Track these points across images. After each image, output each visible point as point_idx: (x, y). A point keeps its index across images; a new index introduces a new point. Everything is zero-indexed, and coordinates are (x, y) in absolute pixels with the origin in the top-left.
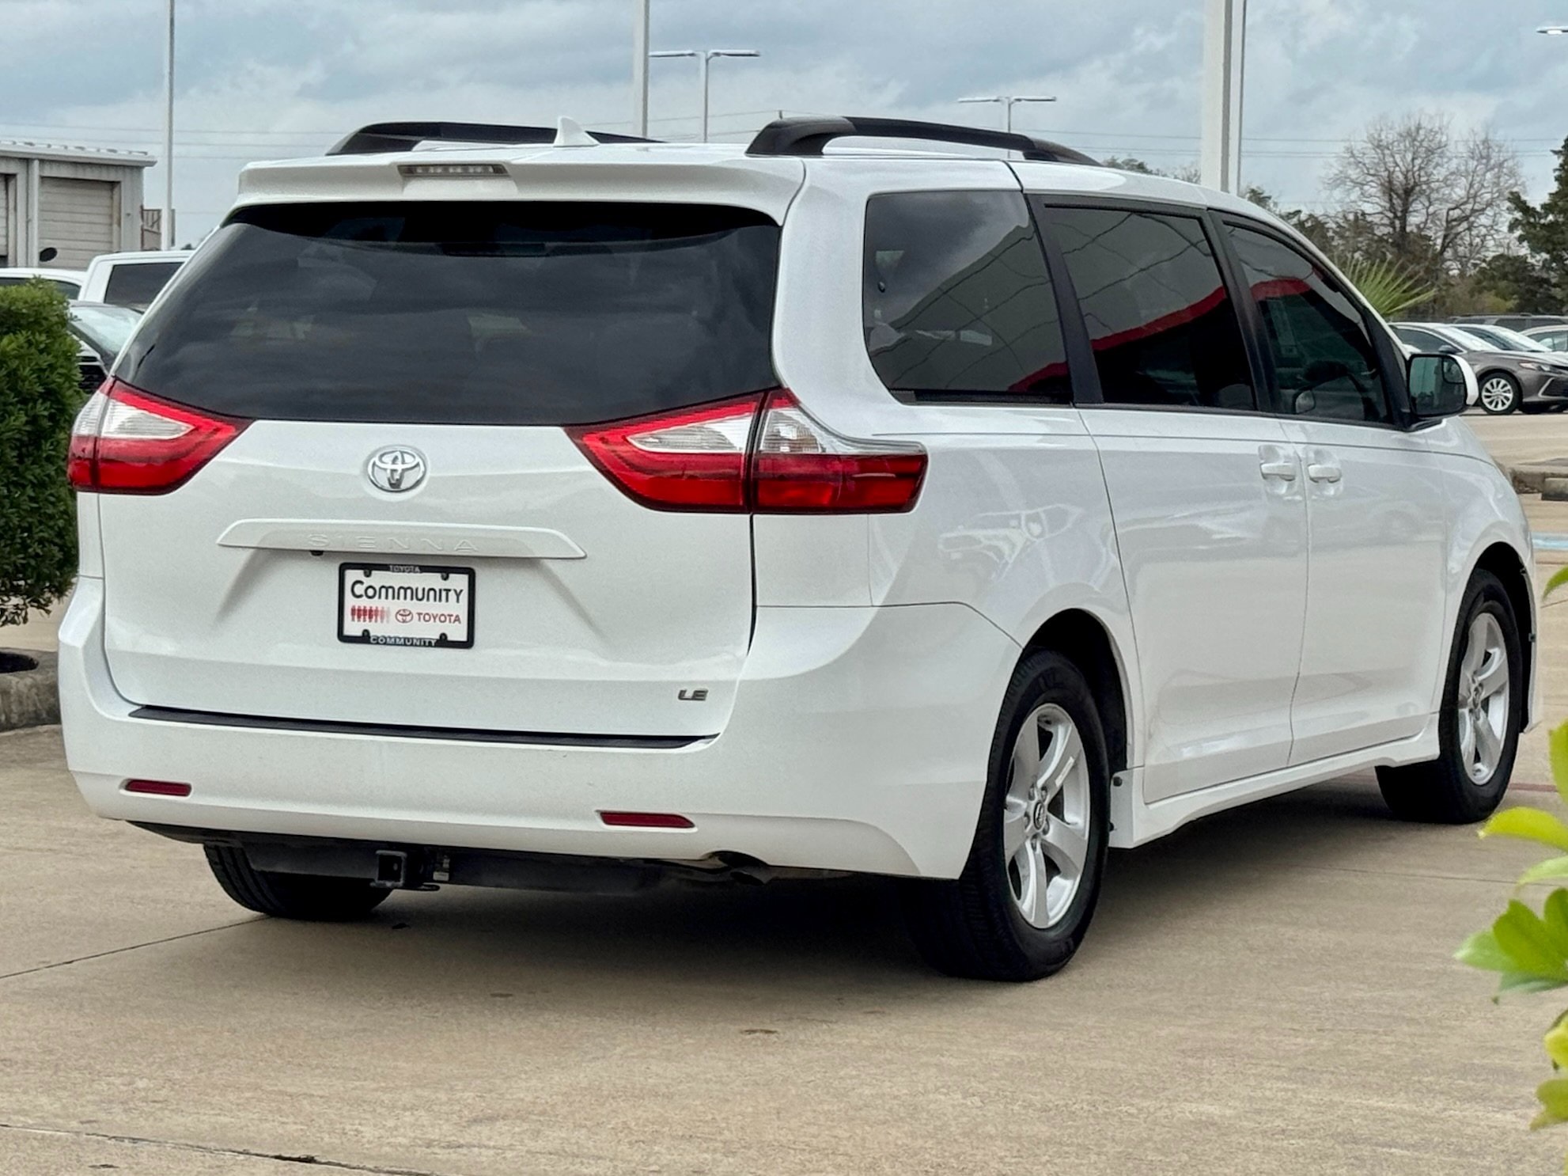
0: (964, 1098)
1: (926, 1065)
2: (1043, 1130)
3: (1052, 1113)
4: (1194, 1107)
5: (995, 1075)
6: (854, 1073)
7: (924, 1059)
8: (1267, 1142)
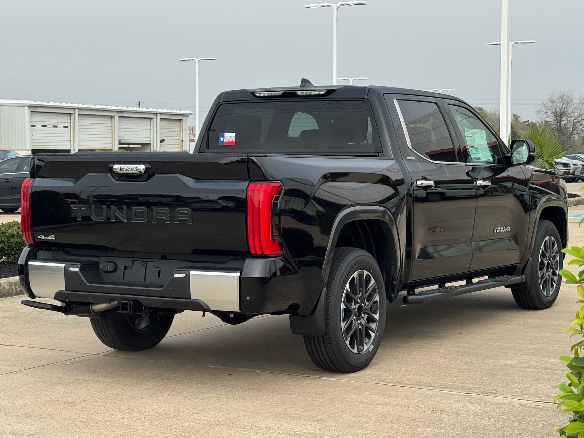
0: (445, 359)
1: (434, 352)
2: (466, 367)
3: (468, 363)
4: (504, 361)
5: (452, 354)
6: (415, 354)
7: (433, 350)
8: (524, 370)
